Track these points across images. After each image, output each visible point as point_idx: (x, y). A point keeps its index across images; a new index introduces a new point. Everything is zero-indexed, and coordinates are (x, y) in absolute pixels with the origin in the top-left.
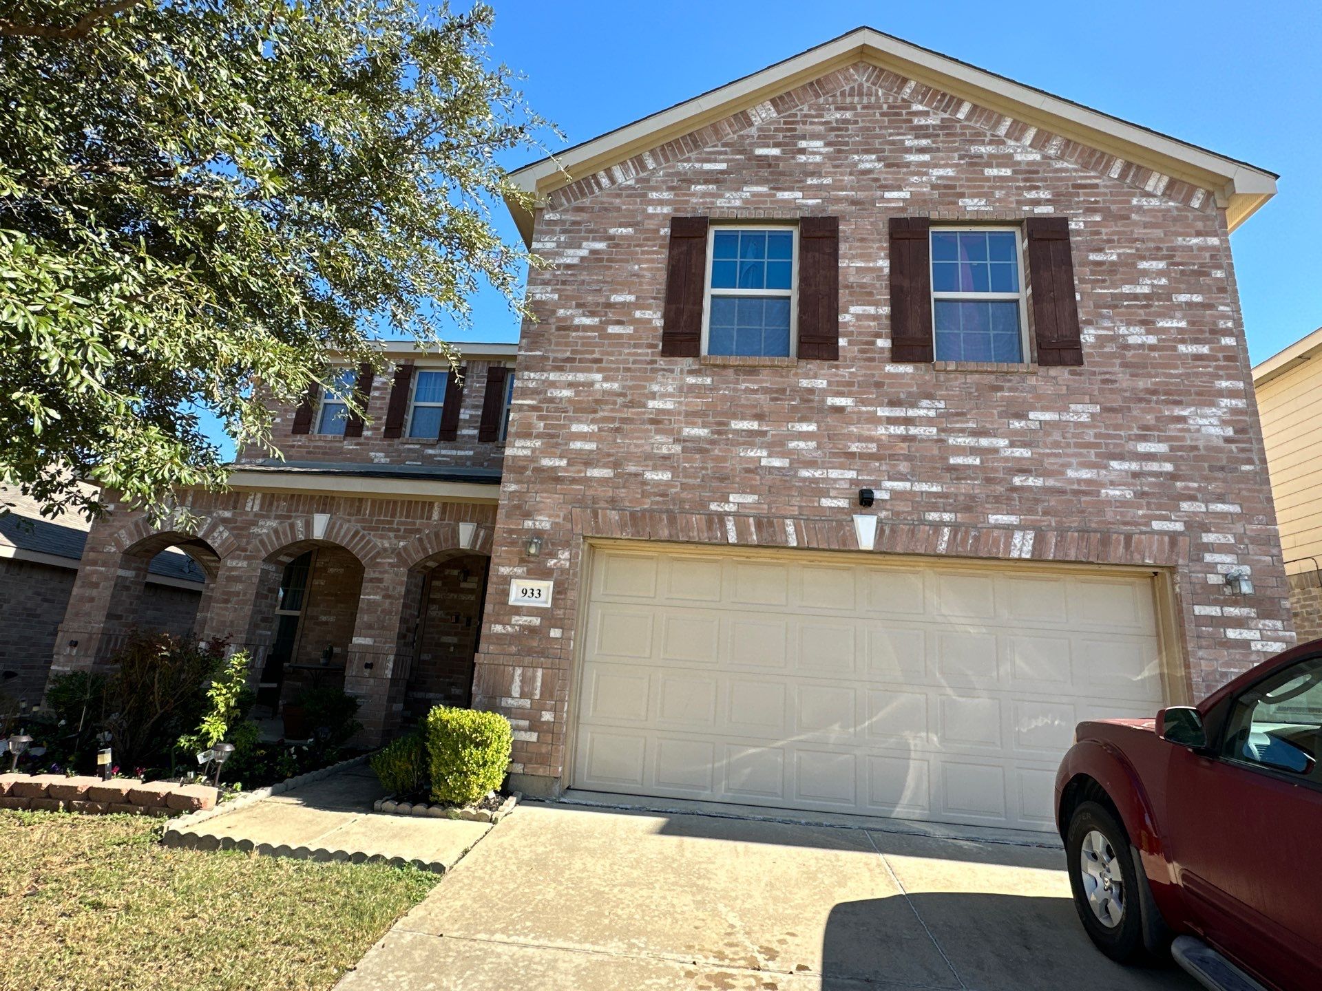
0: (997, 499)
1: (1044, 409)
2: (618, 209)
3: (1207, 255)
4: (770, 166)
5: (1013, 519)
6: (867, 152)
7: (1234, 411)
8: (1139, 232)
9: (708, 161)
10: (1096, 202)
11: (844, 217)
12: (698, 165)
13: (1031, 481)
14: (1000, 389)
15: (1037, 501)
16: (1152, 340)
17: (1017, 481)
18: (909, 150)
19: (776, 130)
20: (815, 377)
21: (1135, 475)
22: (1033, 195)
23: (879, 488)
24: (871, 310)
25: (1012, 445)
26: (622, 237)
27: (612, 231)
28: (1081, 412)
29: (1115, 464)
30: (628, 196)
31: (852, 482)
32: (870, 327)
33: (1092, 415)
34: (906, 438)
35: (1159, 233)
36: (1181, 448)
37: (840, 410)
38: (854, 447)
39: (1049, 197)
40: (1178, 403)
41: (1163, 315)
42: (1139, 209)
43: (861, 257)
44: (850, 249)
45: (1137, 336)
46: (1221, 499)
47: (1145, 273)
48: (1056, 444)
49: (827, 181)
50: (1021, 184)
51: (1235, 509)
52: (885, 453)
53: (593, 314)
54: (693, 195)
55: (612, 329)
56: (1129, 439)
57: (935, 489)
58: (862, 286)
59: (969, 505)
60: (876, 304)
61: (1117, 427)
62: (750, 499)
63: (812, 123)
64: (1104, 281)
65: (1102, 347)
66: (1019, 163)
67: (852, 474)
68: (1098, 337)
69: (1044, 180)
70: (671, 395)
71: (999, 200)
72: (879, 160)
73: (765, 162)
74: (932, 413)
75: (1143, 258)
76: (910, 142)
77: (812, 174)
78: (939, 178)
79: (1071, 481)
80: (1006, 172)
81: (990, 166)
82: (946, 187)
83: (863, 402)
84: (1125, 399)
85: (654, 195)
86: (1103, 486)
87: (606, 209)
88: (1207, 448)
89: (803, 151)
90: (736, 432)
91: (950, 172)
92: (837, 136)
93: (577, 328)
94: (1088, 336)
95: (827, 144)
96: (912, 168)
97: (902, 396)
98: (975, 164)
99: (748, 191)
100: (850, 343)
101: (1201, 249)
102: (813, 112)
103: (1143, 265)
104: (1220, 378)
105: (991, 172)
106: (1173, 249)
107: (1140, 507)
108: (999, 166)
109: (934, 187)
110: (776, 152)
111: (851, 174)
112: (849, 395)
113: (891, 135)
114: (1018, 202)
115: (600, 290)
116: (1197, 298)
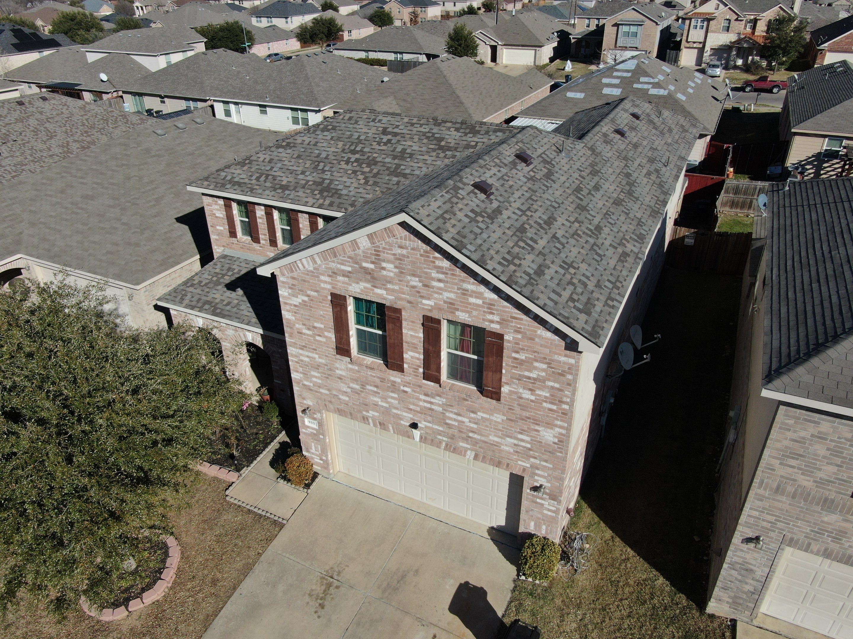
0: (463, 438)
1: (483, 412)
2: (309, 282)
3: (567, 367)
4: (370, 273)
5: (469, 446)
6: (414, 275)
7: (561, 434)
8: (538, 348)
9: (342, 264)
10: (520, 328)
11: (404, 308)
12: (339, 266)
13: (476, 436)
14: (467, 400)
15: (477, 443)
16: (533, 398)
17: (471, 434)
18: (433, 279)
19: (371, 254)
20: (396, 377)
21: (515, 445)
22: (490, 317)
23: (420, 422)
24: (417, 355)
25: (470, 422)
26: (313, 297)
27: (309, 292)
28: (498, 418)
29: (508, 439)
30: (313, 276)
31: (411, 419)
32: (416, 362)
33: (503, 420)
34: (430, 409)
35: (547, 351)
36: (535, 441)
37: (406, 392)
38: (412, 407)
39: (498, 320)
40: (538, 425)
41: (539, 389)
42: (540, 337)
43: (412, 330)
44: (408, 325)
45: (527, 395)
46: (546, 461)
47: (536, 368)
48: (487, 426)
49: (397, 287)
50: (486, 310)
51: (551, 466)
52: (424, 411)
53: (309, 329)
54: (339, 281)
55: (318, 338)
56: (516, 432)
57: (441, 429)
58: (414, 344)
59: (452, 437)
60: (419, 353)
61: (511, 427)
62: (376, 414)
63: (387, 253)
64: (517, 367)
65: (511, 395)
66: (486, 298)
67: (411, 416)
68: (510, 391)
69: (497, 310)
70: (344, 370)
71: (475, 316)
72: (420, 282)
73: (367, 271)
74: (440, 403)
75: (536, 361)
76: (434, 275)
77: (390, 282)
78: (447, 298)
79: (491, 440)
80: (480, 302)
81: (471, 296)
82: (451, 303)
83: (415, 391)
84: (516, 418)
85: (322, 278)
86: (503, 445)
87: (304, 281)
88: (545, 444)
89: (384, 269)
90: (369, 390)
91: (452, 296)
92: (400, 264)
93: (305, 334)
94: (505, 389)
95: (396, 267)
96: (435, 290)
97: (430, 393)
98: (464, 294)
99: (363, 285)
100: (409, 367)
101: (565, 363)
102: (387, 247)
103: (536, 364)
104: (557, 419)
105: (472, 300)
106: (553, 361)
107: (515, 455)
108: (477, 297)
109: (445, 302)
110: (372, 266)
111: (407, 286)
112: (409, 387)
113: (425, 268)
114: (483, 320)
115: (309, 320)
116: (557, 385)
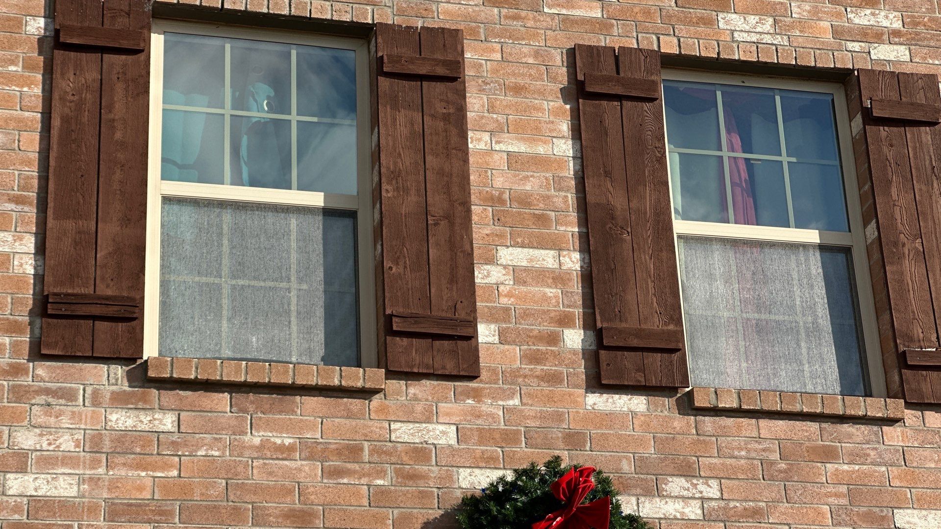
11: (474, 32)
20: (428, 418)
22: (863, 18)
24: (547, 258)
32: (545, 298)
39: (897, 25)
44: (491, 109)
58: (524, 200)
60: (556, 245)
70: (68, 460)
71: (801, 24)
100: (504, 337)
114: (837, 33)
